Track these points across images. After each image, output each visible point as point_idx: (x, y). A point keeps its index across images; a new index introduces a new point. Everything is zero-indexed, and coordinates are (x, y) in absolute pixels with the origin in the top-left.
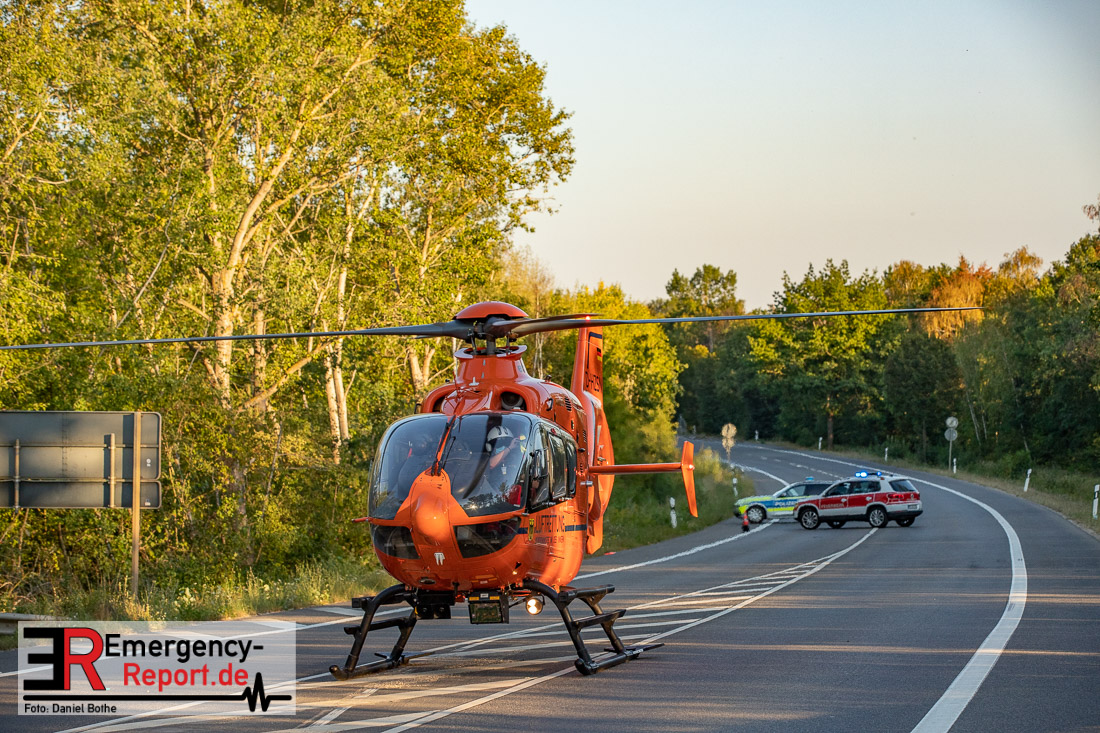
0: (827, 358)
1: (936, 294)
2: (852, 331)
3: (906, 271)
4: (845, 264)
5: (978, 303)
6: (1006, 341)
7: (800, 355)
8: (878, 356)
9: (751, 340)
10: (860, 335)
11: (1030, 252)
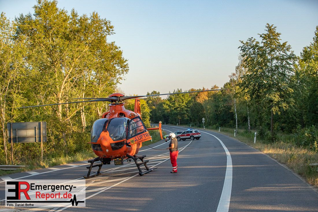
0: (178, 108)
1: (199, 95)
2: (183, 102)
3: (193, 90)
4: (181, 89)
5: (207, 96)
6: (213, 103)
7: (173, 107)
8: (188, 107)
9: (164, 105)
11: (217, 86)
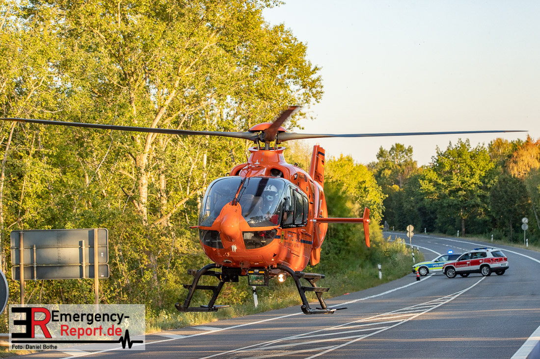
0: (460, 189)
1: (515, 154)
2: (472, 175)
3: (499, 143)
4: (468, 141)
5: (537, 158)
7: (446, 188)
8: (486, 187)
9: (421, 182)
10: (477, 177)
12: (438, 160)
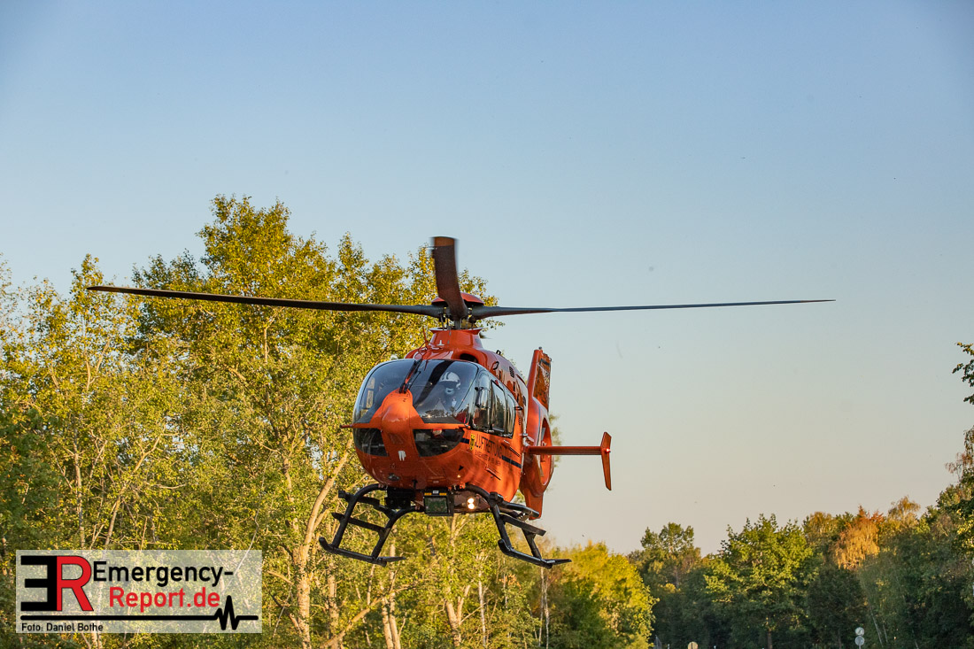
0: (764, 588)
1: (842, 535)
2: (781, 567)
3: (819, 520)
4: (773, 517)
5: (874, 540)
6: (897, 568)
7: (744, 587)
8: (802, 584)
9: (707, 578)
10: (788, 569)
11: (910, 500)
12: (730, 546)
